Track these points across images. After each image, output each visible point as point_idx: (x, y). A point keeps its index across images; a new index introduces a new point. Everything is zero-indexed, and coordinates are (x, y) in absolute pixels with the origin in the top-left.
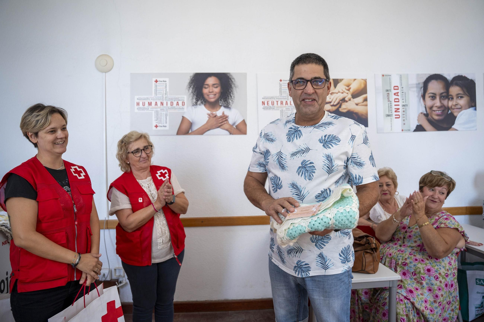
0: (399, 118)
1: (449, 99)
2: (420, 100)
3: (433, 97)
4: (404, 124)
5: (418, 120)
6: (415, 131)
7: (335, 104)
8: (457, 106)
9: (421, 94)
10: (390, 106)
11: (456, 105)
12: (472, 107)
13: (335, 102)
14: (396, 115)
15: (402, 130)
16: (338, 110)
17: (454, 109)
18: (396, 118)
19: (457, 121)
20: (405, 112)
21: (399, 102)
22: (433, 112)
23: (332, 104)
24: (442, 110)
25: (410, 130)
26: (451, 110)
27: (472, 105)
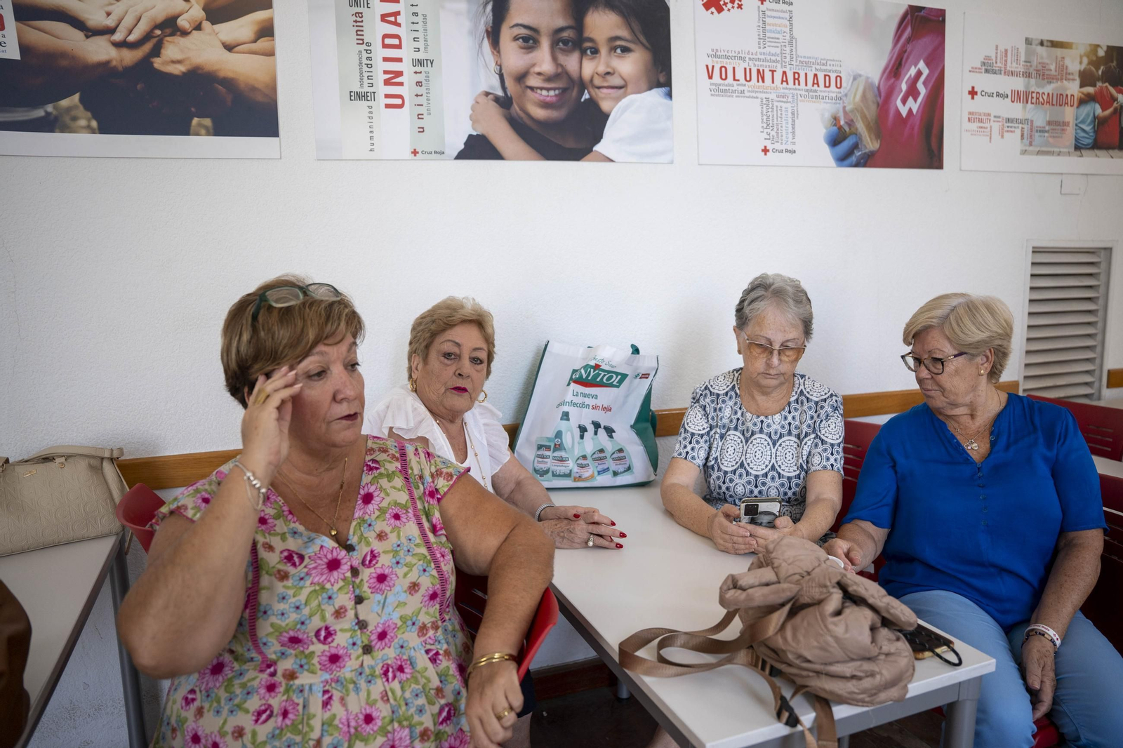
0: (401, 106)
1: (583, 53)
2: (480, 46)
3: (529, 40)
4: (422, 130)
5: (474, 119)
6: (461, 156)
7: (132, 38)
8: (608, 77)
9: (486, 24)
10: (365, 61)
11: (608, 73)
12: (659, 85)
13: (130, 32)
14: (387, 96)
15: (415, 153)
16: (146, 62)
17: (599, 88)
18: (387, 106)
19: (610, 131)
20: (424, 88)
21: (399, 47)
22: (529, 91)
23: (118, 37)
24: (558, 89)
25: (443, 153)
26: (591, 90)
27: (658, 81)
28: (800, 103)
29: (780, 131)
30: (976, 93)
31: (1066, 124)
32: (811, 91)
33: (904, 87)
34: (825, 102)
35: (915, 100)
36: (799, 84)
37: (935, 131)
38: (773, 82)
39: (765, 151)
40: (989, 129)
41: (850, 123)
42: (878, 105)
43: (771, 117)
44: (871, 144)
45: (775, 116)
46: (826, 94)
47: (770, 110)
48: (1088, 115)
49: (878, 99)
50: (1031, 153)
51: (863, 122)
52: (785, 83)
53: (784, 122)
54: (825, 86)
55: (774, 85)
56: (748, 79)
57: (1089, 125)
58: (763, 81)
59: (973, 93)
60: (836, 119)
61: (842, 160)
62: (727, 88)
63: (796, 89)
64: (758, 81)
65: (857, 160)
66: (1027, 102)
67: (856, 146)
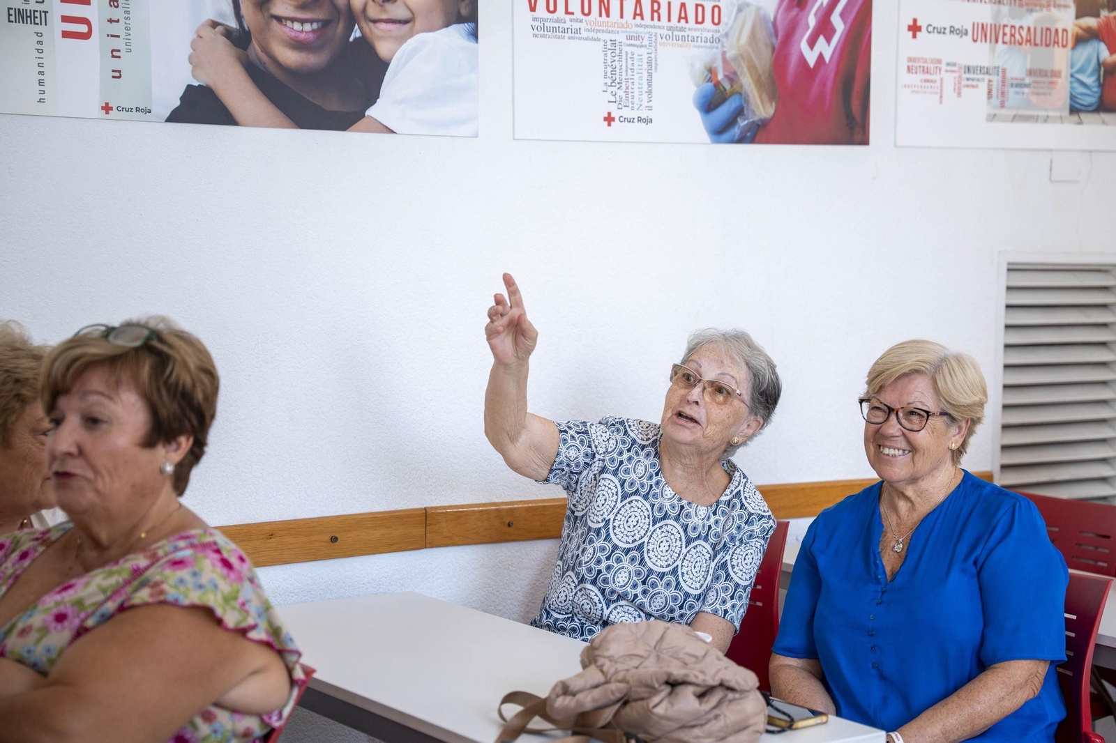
0: (86, 36)
4: (117, 74)
5: (195, 62)
6: (176, 117)
8: (390, 8)
12: (460, 19)
14: (65, 19)
15: (107, 108)
17: (375, 21)
19: (391, 86)
20: (121, 10)
22: (275, 23)
24: (317, 21)
25: (150, 111)
26: (364, 25)
27: (459, 13)
28: (659, 48)
29: (630, 90)
30: (919, 29)
31: (1055, 74)
32: (676, 29)
33: (812, 21)
34: (695, 46)
35: (828, 40)
36: (659, 20)
37: (857, 87)
38: (622, 17)
39: (609, 119)
40: (938, 83)
41: (732, 78)
42: (774, 49)
43: (617, 69)
44: (762, 109)
45: (624, 67)
46: (698, 34)
47: (617, 58)
48: (1088, 61)
49: (774, 40)
50: (1004, 119)
51: (751, 76)
52: (638, 18)
53: (636, 77)
54: (697, 22)
55: (623, 21)
56: (586, 11)
57: (1091, 75)
58: (608, 15)
59: (914, 28)
60: (711, 71)
61: (720, 132)
62: (556, 25)
63: (655, 27)
64: (600, 15)
65: (741, 133)
66: (997, 41)
67: (739, 112)
